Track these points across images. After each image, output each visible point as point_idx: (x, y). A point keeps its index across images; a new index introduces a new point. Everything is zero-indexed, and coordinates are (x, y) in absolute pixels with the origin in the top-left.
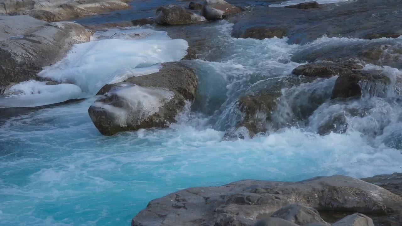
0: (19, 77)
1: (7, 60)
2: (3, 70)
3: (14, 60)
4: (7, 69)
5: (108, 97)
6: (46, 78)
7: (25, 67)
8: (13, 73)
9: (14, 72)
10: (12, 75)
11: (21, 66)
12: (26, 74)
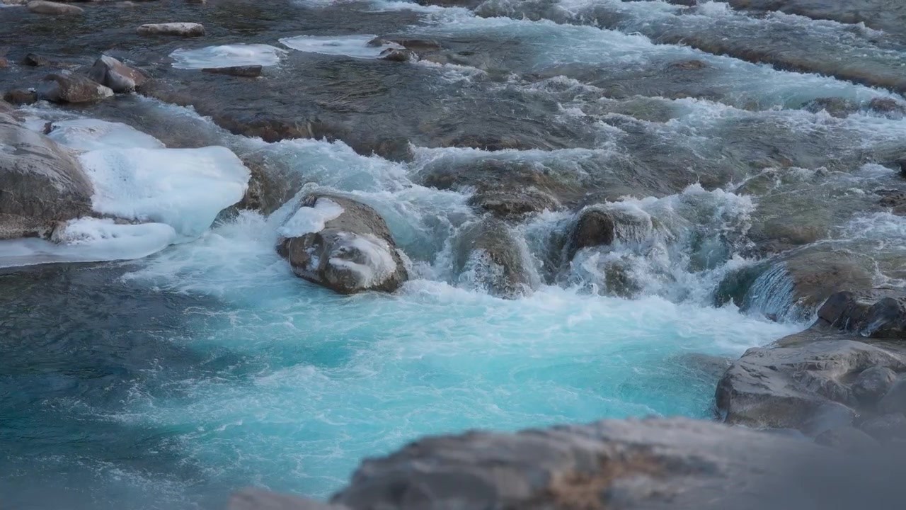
0: (64, 212)
1: (44, 189)
2: (41, 204)
3: (54, 188)
4: (45, 202)
5: (346, 251)
6: (106, 214)
7: (70, 198)
8: (53, 207)
9: (55, 205)
10: (53, 210)
11: (63, 196)
12: (74, 208)
